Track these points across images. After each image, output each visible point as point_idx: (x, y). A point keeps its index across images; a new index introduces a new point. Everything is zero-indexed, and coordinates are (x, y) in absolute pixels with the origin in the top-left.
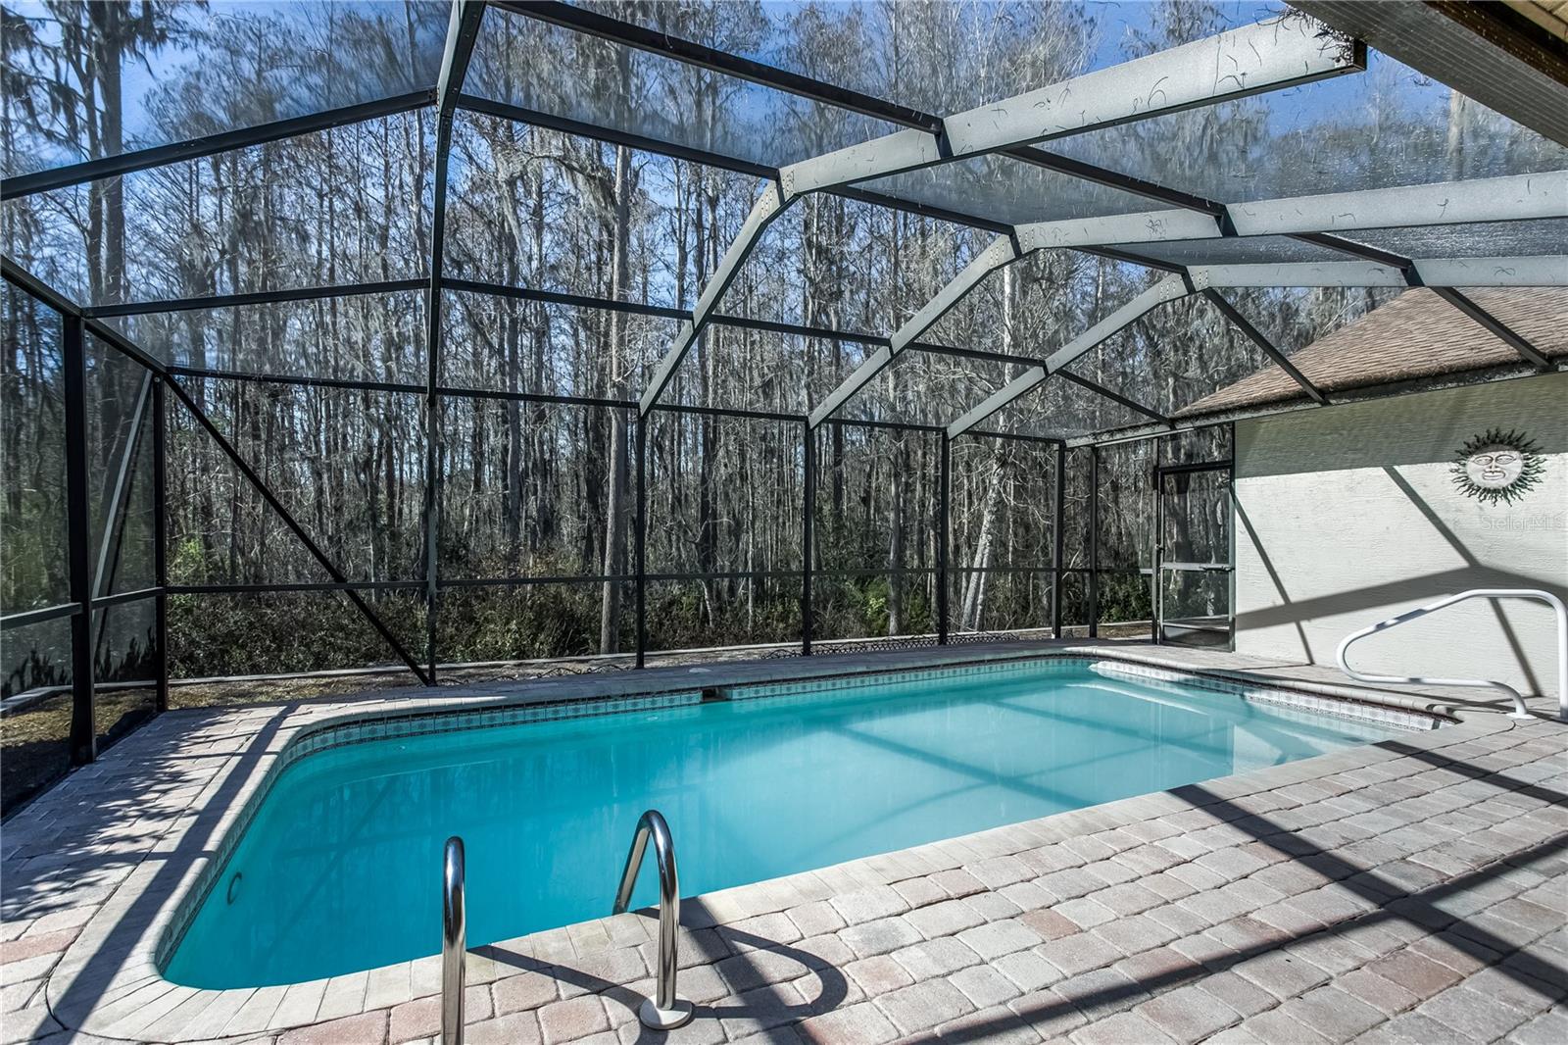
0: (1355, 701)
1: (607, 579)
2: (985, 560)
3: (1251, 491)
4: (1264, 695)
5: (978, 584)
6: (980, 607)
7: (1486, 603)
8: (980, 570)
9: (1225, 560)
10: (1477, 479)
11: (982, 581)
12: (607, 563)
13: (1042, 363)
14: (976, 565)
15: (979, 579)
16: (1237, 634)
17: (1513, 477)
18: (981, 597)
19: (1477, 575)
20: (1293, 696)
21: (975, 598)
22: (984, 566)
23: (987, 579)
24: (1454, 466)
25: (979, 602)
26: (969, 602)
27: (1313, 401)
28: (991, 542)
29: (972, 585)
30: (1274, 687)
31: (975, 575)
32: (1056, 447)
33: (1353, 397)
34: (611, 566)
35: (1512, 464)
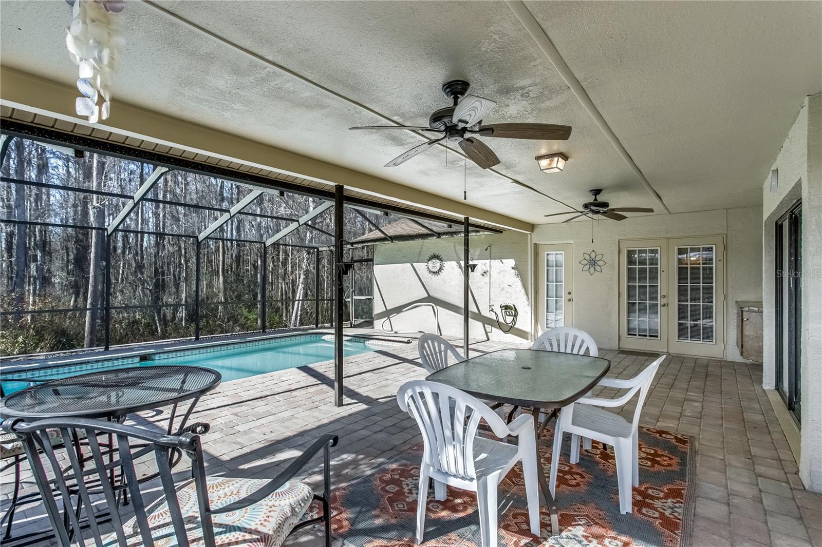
0: (393, 341)
1: (88, 309)
2: (301, 296)
3: (378, 270)
4: (371, 342)
5: (298, 307)
6: (299, 317)
7: (431, 307)
8: (299, 300)
9: (371, 296)
10: (431, 268)
11: (300, 305)
12: (89, 301)
13: (298, 221)
14: (297, 298)
15: (298, 304)
16: (375, 322)
17: (438, 268)
18: (299, 312)
19: (430, 299)
20: (379, 341)
21: (297, 313)
22: (301, 299)
23: (302, 305)
24: (426, 264)
25: (299, 315)
26: (294, 315)
27: (389, 241)
28: (304, 288)
29: (296, 307)
30: (374, 339)
31: (297, 302)
32: (316, 250)
33: (399, 240)
34: (91, 303)
35: (437, 263)
